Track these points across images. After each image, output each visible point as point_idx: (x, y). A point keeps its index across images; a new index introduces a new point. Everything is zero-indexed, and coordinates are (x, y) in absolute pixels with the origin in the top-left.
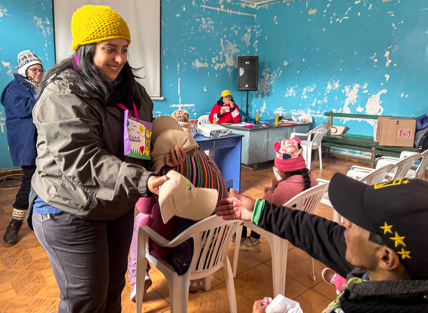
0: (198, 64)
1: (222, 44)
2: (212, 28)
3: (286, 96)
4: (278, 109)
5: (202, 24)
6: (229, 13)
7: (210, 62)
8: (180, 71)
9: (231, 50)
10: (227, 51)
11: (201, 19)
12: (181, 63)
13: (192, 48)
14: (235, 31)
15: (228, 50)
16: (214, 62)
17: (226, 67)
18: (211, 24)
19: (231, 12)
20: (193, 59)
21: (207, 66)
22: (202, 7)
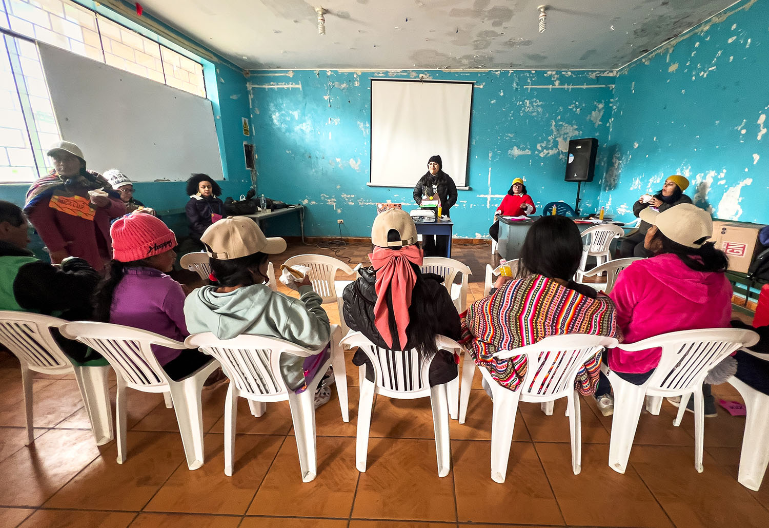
0: (516, 152)
1: (553, 127)
2: (540, 110)
3: (631, 189)
4: (622, 206)
5: (525, 106)
6: (568, 89)
7: (534, 149)
8: (492, 161)
9: (567, 133)
10: (561, 135)
11: (523, 101)
12: (493, 152)
13: (509, 135)
14: (576, 110)
15: (563, 133)
16: (540, 149)
17: (558, 154)
18: (538, 106)
19: (570, 87)
20: (511, 147)
21: (530, 153)
22: (526, 88)
